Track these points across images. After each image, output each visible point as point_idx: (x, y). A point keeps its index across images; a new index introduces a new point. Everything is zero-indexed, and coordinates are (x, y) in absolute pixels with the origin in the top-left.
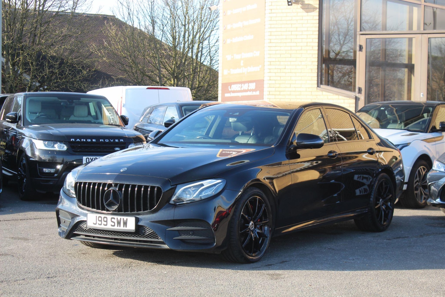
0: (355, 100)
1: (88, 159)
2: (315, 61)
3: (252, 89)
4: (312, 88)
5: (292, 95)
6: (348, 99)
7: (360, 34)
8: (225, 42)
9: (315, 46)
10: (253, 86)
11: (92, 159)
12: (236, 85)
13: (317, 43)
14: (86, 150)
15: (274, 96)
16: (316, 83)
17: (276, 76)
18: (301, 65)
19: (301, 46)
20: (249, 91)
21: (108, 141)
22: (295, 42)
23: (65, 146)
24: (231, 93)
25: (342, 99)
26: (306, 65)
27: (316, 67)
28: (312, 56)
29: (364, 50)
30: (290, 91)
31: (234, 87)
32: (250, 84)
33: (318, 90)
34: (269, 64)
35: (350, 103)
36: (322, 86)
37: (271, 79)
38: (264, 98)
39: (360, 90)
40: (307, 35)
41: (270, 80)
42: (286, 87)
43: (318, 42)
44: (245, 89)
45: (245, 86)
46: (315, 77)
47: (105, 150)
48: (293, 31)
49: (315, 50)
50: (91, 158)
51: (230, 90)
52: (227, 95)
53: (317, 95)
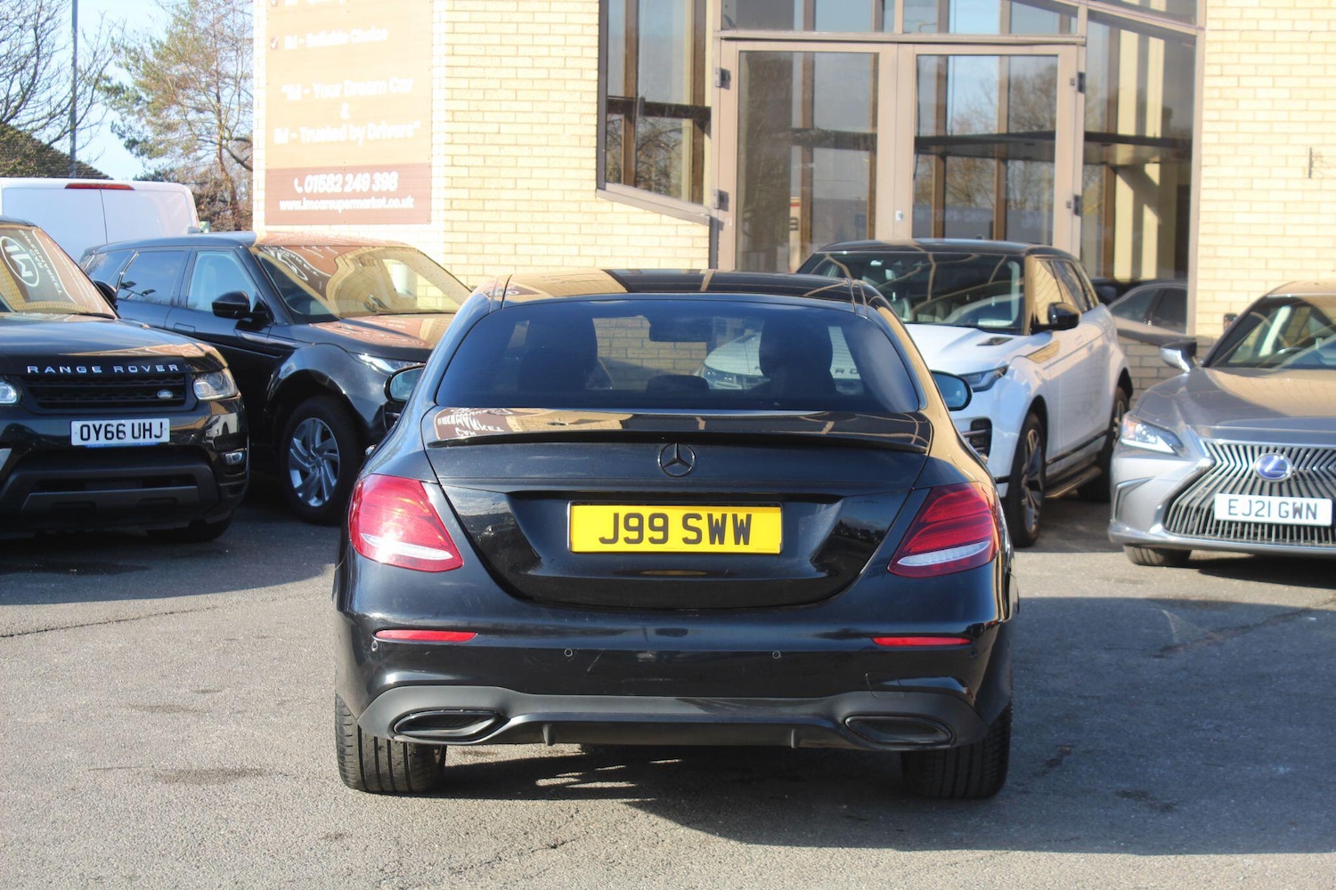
0: (708, 228)
1: (85, 430)
2: (589, 114)
3: (384, 189)
4: (581, 190)
5: (521, 211)
6: (687, 225)
7: (722, 39)
8: (274, 44)
9: (590, 69)
10: (389, 181)
11: (97, 427)
12: (323, 177)
13: (596, 61)
14: (77, 401)
15: (466, 213)
16: (594, 177)
17: (469, 155)
18: (547, 123)
19: (548, 68)
20: (373, 198)
21: (136, 371)
22: (530, 56)
23: (10, 388)
24: (304, 199)
25: (671, 225)
26: (564, 125)
27: (593, 130)
28: (581, 98)
29: (734, 82)
30: (516, 200)
31: (315, 183)
32: (377, 175)
33: (598, 199)
34: (451, 119)
35: (693, 237)
36: (609, 186)
37: (455, 163)
38: (432, 219)
39: (722, 199)
40: (565, 36)
41: (453, 165)
42: (502, 188)
43: (599, 58)
44: (358, 190)
45: (360, 182)
46: (591, 158)
47: (132, 400)
48: (521, 23)
49: (589, 80)
50: (94, 426)
51: (299, 190)
52: (286, 205)
53: (596, 213)
